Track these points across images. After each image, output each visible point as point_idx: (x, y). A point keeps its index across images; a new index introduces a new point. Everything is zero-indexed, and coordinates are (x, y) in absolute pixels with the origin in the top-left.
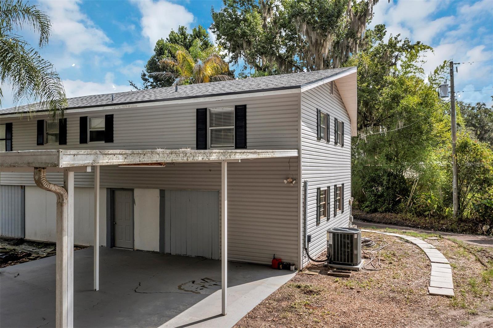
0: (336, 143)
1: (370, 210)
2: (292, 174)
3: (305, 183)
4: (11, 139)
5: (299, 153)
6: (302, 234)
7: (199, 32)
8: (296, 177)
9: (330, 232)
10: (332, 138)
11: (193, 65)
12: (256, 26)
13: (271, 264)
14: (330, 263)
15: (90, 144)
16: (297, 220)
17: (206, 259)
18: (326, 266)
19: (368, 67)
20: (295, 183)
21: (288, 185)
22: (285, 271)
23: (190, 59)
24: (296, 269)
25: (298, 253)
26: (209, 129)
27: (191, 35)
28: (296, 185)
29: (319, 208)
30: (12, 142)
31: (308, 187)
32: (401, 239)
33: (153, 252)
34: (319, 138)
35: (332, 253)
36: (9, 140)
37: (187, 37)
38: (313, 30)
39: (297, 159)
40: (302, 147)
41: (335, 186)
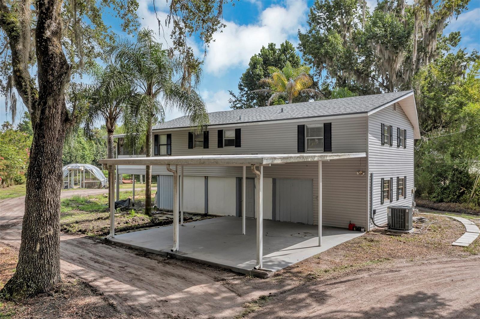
0: (398, 146)
1: (437, 200)
2: (362, 169)
3: (371, 174)
4: (171, 145)
5: (367, 154)
6: (369, 208)
7: (287, 47)
8: (365, 170)
9: (389, 208)
10: (395, 143)
11: (286, 82)
12: (337, 45)
13: (348, 227)
14: (389, 229)
15: (225, 148)
16: (366, 199)
17: (304, 224)
18: (386, 231)
19: (437, 77)
20: (365, 174)
21: (360, 175)
22: (358, 232)
23: (284, 78)
24: (365, 231)
25: (366, 220)
26: (306, 138)
27: (279, 49)
28: (365, 176)
29: (383, 192)
30: (171, 146)
31: (374, 178)
32: (451, 218)
33: (268, 220)
34: (383, 144)
35: (391, 223)
36: (169, 145)
37: (276, 52)
38: (386, 50)
39: (365, 159)
40: (369, 151)
41: (398, 178)
